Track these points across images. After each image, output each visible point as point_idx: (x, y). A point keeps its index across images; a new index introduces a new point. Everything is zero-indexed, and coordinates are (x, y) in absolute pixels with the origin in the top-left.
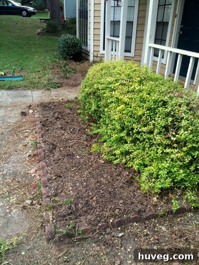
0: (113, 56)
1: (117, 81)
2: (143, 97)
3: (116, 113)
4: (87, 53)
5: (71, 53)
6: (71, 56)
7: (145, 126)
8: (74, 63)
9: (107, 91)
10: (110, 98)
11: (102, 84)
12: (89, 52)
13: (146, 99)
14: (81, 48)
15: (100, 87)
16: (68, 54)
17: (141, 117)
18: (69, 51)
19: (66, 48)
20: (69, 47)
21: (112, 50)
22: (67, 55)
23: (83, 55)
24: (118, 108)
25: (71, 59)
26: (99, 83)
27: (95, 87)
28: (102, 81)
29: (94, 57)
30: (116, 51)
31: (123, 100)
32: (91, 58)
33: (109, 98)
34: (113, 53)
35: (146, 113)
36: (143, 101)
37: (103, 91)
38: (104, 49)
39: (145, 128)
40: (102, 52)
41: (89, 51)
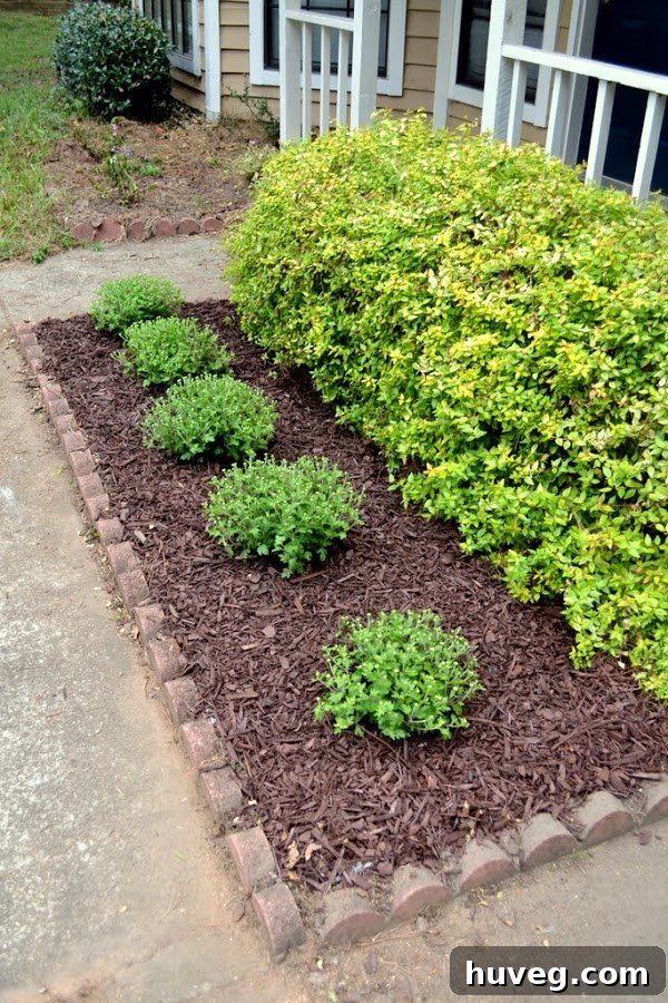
0: (323, 98)
1: (441, 221)
2: (585, 298)
3: (452, 370)
4: (190, 83)
5: (125, 85)
6: (121, 97)
7: (597, 422)
8: (144, 131)
9: (392, 269)
10: (411, 298)
11: (361, 236)
12: (200, 78)
13: (597, 306)
14: (166, 62)
15: (354, 250)
16: (109, 90)
17: (581, 387)
18: (112, 76)
19: (101, 67)
20: (111, 61)
21: (316, 69)
22: (105, 96)
23: (177, 94)
24: (460, 348)
25: (128, 114)
26: (344, 232)
27: (328, 252)
28: (355, 221)
29: (225, 102)
30: (334, 70)
31: (481, 310)
32: (212, 105)
33: (405, 299)
34: (320, 81)
35: (604, 367)
36: (586, 313)
37: (371, 268)
38: (271, 61)
39: (602, 434)
40: (258, 74)
41: (198, 74)
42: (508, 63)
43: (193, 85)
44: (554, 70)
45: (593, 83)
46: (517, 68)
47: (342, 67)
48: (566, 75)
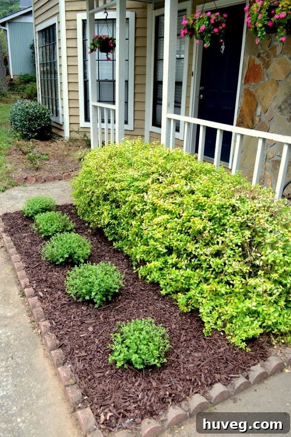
0: (106, 131)
1: (148, 175)
2: (199, 201)
3: (154, 228)
4: (59, 126)
5: (35, 128)
6: (34, 132)
7: (207, 245)
8: (42, 144)
9: (131, 193)
10: (138, 203)
11: (120, 181)
12: (62, 125)
13: (204, 204)
14: (50, 120)
15: (117, 186)
16: (29, 130)
17: (200, 233)
18: (31, 125)
19: (26, 122)
20: (30, 120)
21: (103, 122)
22: (28, 132)
23: (54, 130)
24: (157, 220)
25: (36, 138)
26: (114, 180)
27: (108, 187)
28: (118, 176)
29: (71, 133)
30: (109, 122)
31: (164, 207)
32: (67, 134)
33: (136, 203)
34: (104, 125)
35: (207, 225)
36: (200, 207)
37: (124, 192)
38: (87, 119)
39: (208, 249)
40: (83, 123)
41: (62, 124)
42: (169, 120)
43: (60, 127)
44: (185, 122)
45: (198, 126)
46: (172, 121)
47: (112, 121)
48: (189, 124)
